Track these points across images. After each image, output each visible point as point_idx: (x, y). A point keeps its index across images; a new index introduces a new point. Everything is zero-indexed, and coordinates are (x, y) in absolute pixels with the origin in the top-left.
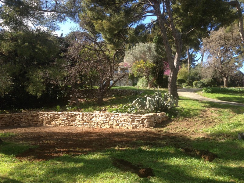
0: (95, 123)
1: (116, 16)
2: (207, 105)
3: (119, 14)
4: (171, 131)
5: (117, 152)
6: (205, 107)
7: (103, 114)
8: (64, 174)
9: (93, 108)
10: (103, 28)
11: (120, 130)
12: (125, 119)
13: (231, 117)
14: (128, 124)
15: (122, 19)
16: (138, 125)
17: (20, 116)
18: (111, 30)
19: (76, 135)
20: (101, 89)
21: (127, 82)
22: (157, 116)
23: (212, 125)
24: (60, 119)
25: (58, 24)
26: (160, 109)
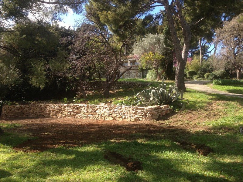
0: (99, 115)
1: (122, 7)
2: (214, 97)
3: (125, 5)
4: (172, 124)
5: (111, 145)
6: (212, 99)
7: (107, 106)
8: (53, 167)
9: (99, 101)
10: (108, 19)
11: (123, 122)
12: (128, 111)
13: (237, 110)
14: (130, 117)
15: (128, 10)
16: (141, 117)
17: (28, 108)
18: (116, 22)
19: (79, 127)
20: (107, 81)
21: (136, 75)
22: (161, 108)
23: (216, 118)
24: (66, 110)
25: (61, 16)
26: (164, 101)
